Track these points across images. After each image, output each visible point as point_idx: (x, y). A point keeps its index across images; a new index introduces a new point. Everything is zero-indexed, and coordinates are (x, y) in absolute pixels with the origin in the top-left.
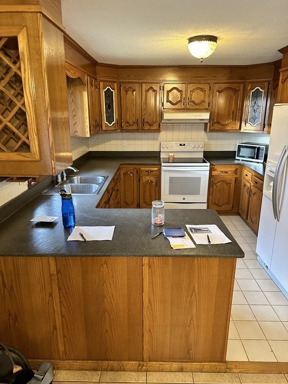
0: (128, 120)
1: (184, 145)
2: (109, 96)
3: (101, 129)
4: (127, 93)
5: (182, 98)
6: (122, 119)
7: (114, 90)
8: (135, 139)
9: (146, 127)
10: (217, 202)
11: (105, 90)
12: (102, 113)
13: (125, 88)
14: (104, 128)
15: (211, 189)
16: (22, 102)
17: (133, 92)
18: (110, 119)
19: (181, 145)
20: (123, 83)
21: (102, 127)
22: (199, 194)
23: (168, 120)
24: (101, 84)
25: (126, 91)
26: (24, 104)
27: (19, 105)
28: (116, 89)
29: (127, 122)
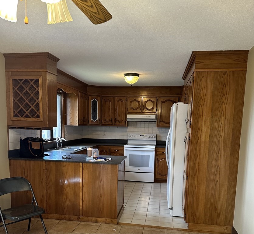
0: (106, 119)
1: (143, 136)
2: (94, 104)
3: (88, 123)
4: (106, 103)
5: (139, 106)
6: (102, 118)
7: (98, 100)
8: (112, 131)
9: (117, 123)
10: (161, 173)
11: (92, 101)
12: (90, 114)
13: (105, 99)
14: (90, 123)
15: (157, 164)
16: (38, 100)
17: (109, 102)
18: (94, 117)
19: (141, 136)
20: (103, 96)
21: (89, 122)
22: (149, 167)
23: (130, 119)
24: (90, 97)
25: (106, 101)
26: (39, 101)
27: (37, 101)
28: (99, 100)
29: (105, 120)
